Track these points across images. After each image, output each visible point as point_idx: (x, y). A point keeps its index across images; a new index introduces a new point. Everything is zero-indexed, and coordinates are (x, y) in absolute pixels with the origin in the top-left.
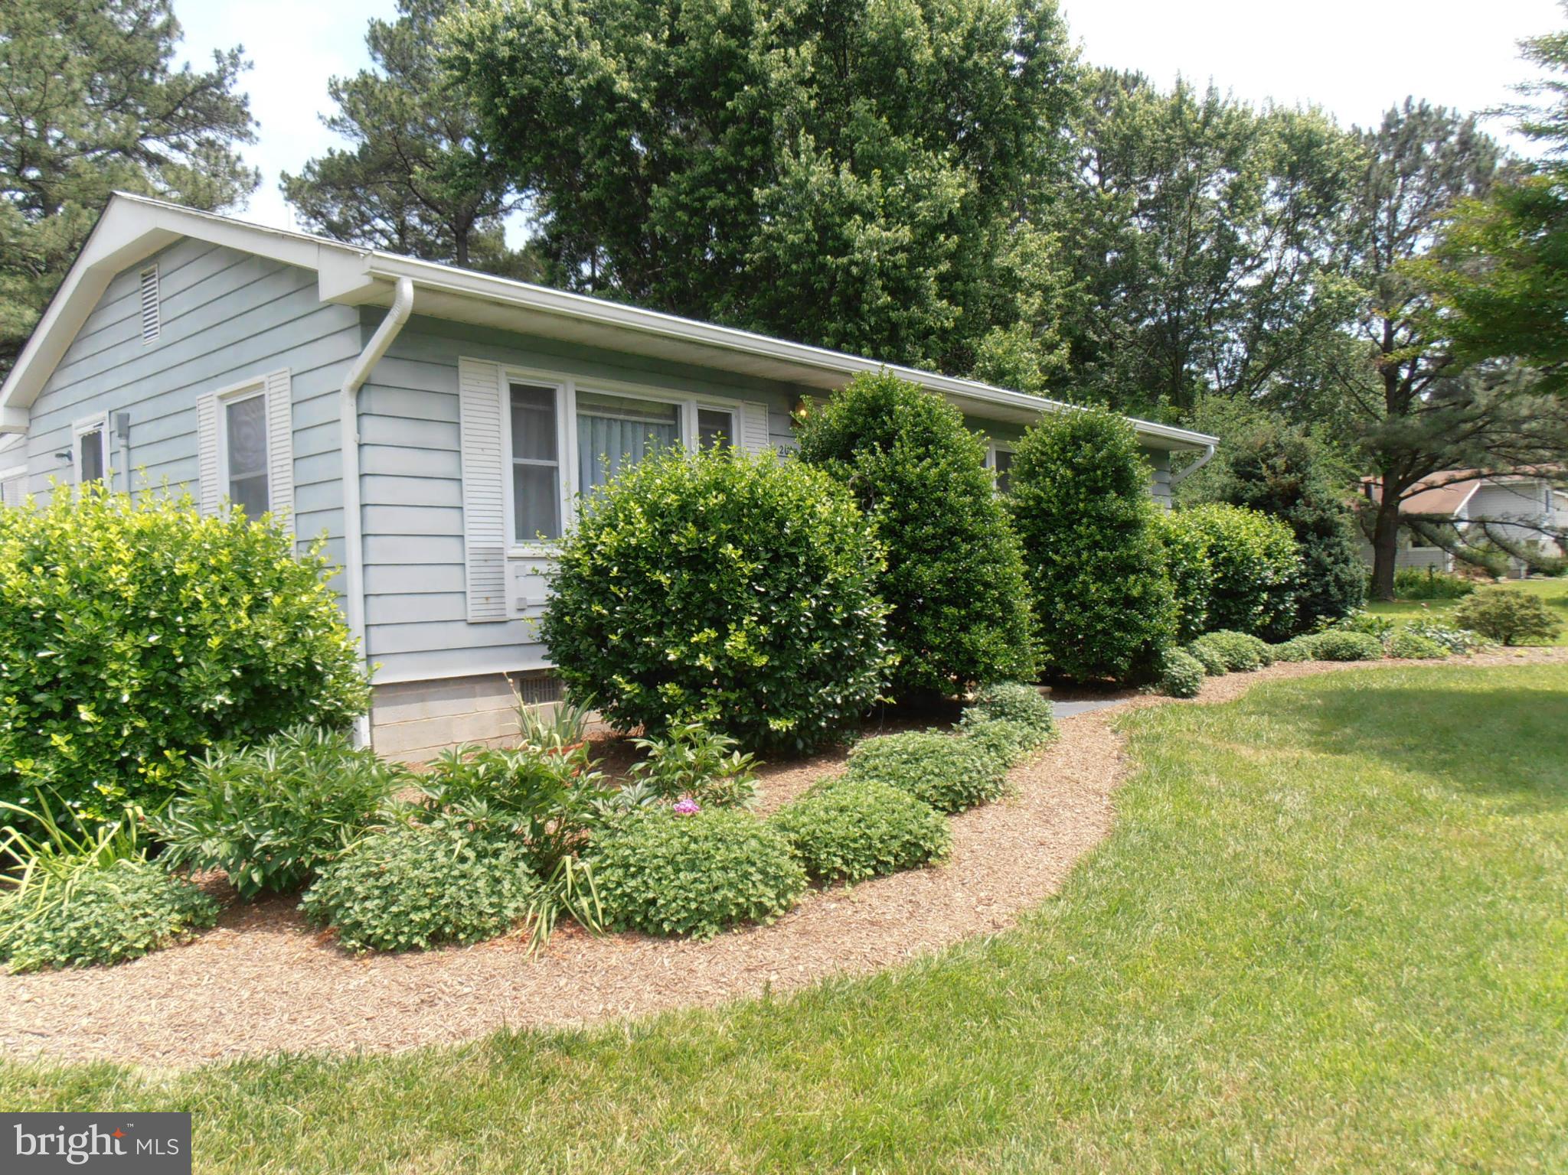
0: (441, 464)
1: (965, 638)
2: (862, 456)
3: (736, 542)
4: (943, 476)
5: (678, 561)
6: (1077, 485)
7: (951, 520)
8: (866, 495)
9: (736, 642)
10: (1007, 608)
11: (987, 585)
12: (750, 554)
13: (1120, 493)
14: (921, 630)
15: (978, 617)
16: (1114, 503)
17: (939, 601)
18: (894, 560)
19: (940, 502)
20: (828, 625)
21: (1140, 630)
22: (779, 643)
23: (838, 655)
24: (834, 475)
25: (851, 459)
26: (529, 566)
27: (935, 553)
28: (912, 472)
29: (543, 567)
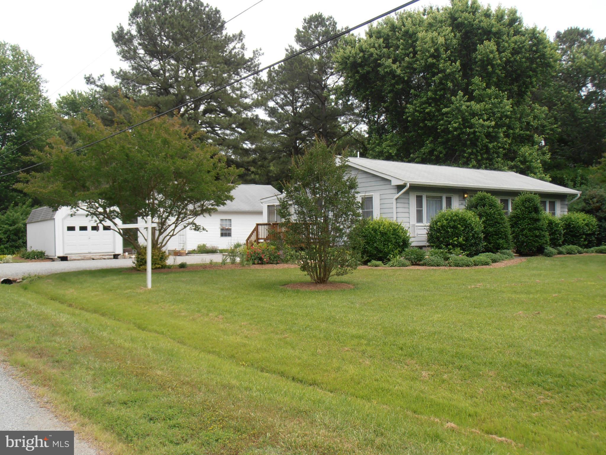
0: (407, 210)
1: (498, 241)
2: (479, 208)
3: (460, 225)
4: (494, 212)
5: (451, 228)
6: (526, 211)
7: (496, 221)
8: (480, 216)
9: (461, 239)
10: (506, 236)
11: (502, 232)
12: (462, 227)
13: (536, 213)
14: (489, 240)
15: (500, 238)
16: (534, 215)
17: (493, 235)
18: (485, 227)
19: (494, 217)
20: (474, 238)
21: (539, 242)
22: (466, 240)
23: (475, 243)
24: (474, 211)
25: (477, 208)
26: (423, 228)
27: (492, 226)
28: (488, 211)
29: (426, 228)
